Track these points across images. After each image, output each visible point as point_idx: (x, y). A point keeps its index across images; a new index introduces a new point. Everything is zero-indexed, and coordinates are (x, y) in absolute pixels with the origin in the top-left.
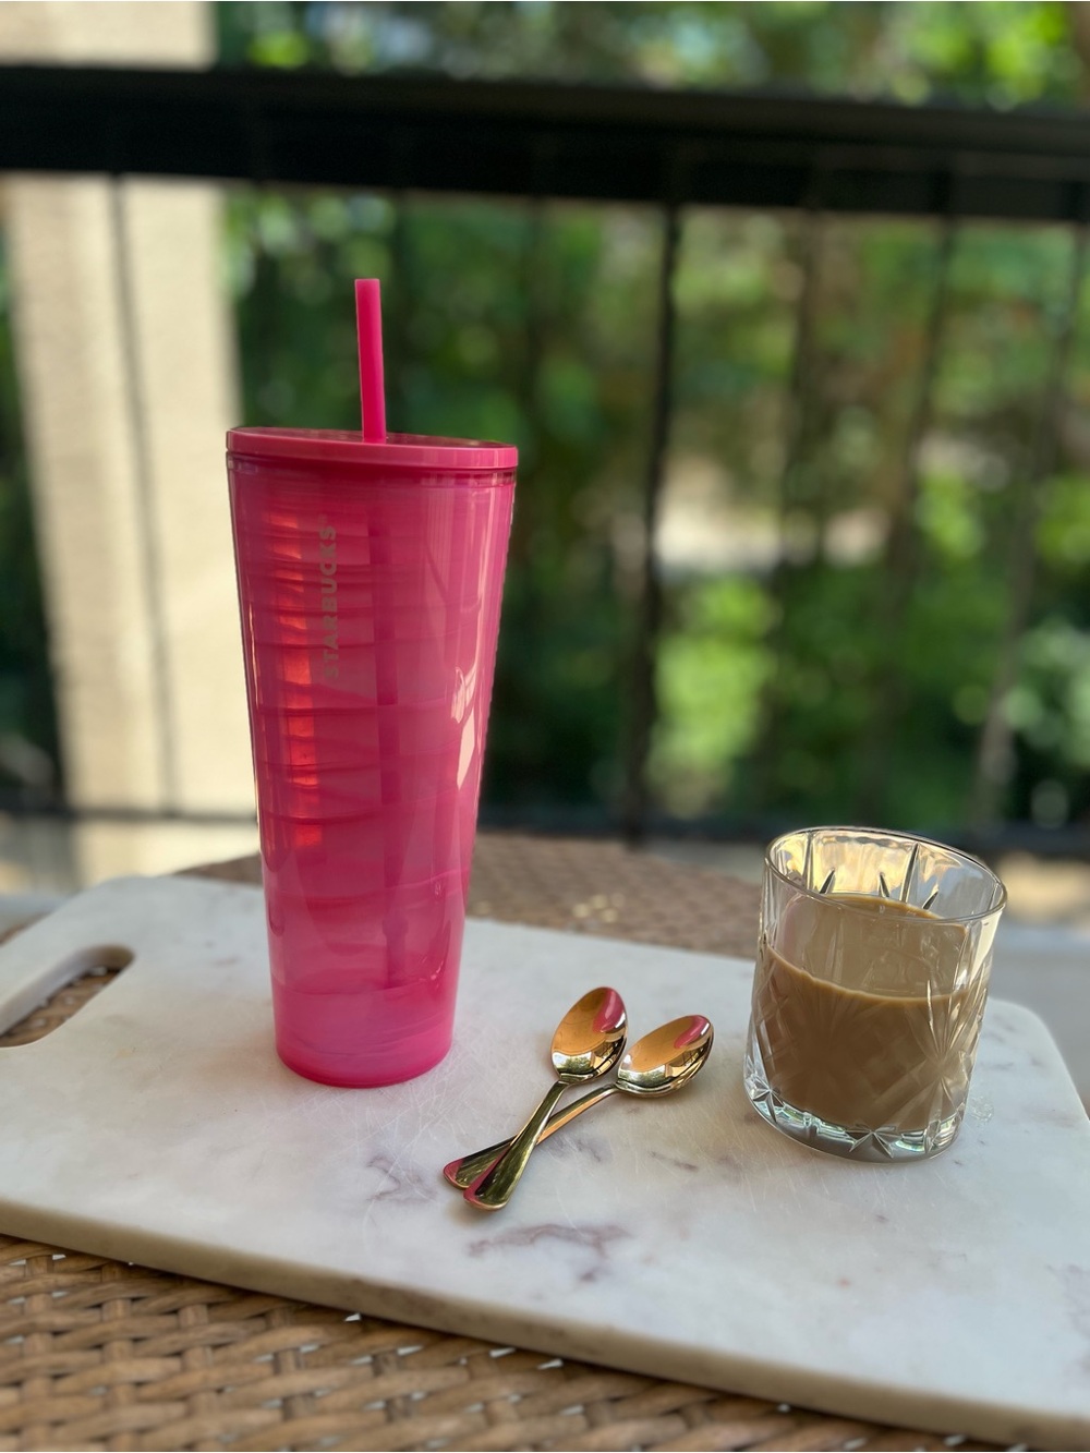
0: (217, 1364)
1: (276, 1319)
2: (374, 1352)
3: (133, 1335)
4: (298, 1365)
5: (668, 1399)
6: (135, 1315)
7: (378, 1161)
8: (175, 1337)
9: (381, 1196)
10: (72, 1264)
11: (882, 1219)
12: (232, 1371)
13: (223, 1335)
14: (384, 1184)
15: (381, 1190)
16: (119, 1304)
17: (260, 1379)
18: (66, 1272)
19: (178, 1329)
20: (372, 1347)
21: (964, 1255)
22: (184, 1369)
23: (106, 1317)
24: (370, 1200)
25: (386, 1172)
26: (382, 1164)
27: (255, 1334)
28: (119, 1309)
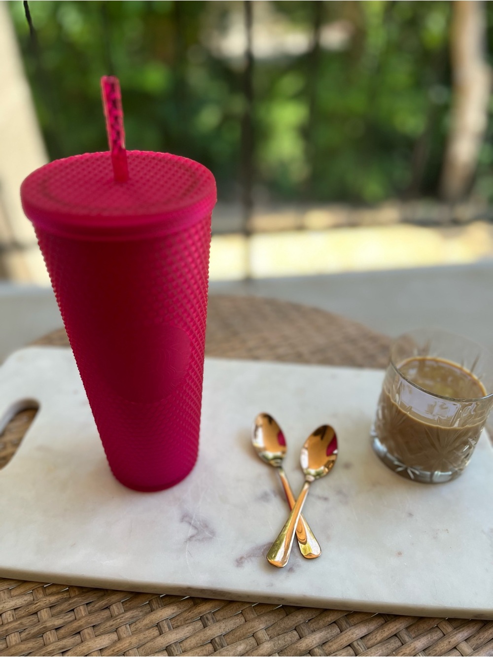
0: (133, 633)
1: (155, 605)
2: (201, 615)
3: (92, 625)
4: (169, 628)
5: (331, 618)
6: (90, 613)
7: (186, 518)
8: (111, 623)
9: (191, 538)
10: (54, 589)
11: (410, 515)
12: (141, 636)
13: (132, 618)
14: (191, 531)
15: (190, 534)
16: (81, 608)
17: (155, 638)
18: (52, 594)
19: (111, 617)
20: (200, 613)
21: (447, 530)
22: (120, 639)
23: (77, 618)
24: (186, 542)
25: (190, 524)
26: (187, 519)
27: (147, 614)
28: (82, 611)
